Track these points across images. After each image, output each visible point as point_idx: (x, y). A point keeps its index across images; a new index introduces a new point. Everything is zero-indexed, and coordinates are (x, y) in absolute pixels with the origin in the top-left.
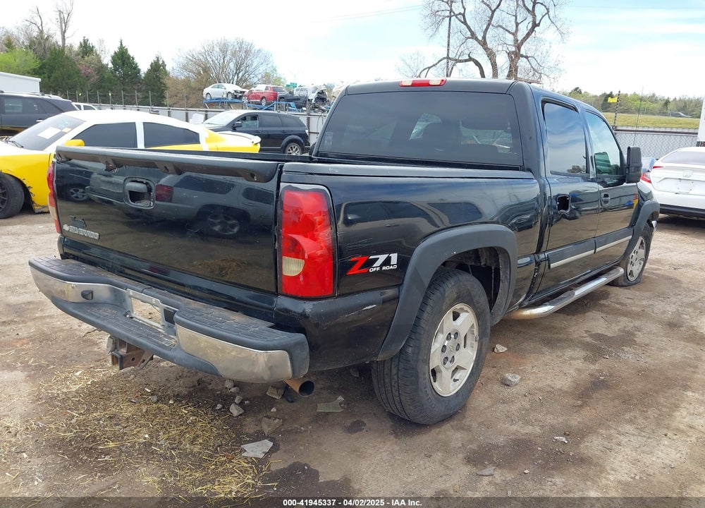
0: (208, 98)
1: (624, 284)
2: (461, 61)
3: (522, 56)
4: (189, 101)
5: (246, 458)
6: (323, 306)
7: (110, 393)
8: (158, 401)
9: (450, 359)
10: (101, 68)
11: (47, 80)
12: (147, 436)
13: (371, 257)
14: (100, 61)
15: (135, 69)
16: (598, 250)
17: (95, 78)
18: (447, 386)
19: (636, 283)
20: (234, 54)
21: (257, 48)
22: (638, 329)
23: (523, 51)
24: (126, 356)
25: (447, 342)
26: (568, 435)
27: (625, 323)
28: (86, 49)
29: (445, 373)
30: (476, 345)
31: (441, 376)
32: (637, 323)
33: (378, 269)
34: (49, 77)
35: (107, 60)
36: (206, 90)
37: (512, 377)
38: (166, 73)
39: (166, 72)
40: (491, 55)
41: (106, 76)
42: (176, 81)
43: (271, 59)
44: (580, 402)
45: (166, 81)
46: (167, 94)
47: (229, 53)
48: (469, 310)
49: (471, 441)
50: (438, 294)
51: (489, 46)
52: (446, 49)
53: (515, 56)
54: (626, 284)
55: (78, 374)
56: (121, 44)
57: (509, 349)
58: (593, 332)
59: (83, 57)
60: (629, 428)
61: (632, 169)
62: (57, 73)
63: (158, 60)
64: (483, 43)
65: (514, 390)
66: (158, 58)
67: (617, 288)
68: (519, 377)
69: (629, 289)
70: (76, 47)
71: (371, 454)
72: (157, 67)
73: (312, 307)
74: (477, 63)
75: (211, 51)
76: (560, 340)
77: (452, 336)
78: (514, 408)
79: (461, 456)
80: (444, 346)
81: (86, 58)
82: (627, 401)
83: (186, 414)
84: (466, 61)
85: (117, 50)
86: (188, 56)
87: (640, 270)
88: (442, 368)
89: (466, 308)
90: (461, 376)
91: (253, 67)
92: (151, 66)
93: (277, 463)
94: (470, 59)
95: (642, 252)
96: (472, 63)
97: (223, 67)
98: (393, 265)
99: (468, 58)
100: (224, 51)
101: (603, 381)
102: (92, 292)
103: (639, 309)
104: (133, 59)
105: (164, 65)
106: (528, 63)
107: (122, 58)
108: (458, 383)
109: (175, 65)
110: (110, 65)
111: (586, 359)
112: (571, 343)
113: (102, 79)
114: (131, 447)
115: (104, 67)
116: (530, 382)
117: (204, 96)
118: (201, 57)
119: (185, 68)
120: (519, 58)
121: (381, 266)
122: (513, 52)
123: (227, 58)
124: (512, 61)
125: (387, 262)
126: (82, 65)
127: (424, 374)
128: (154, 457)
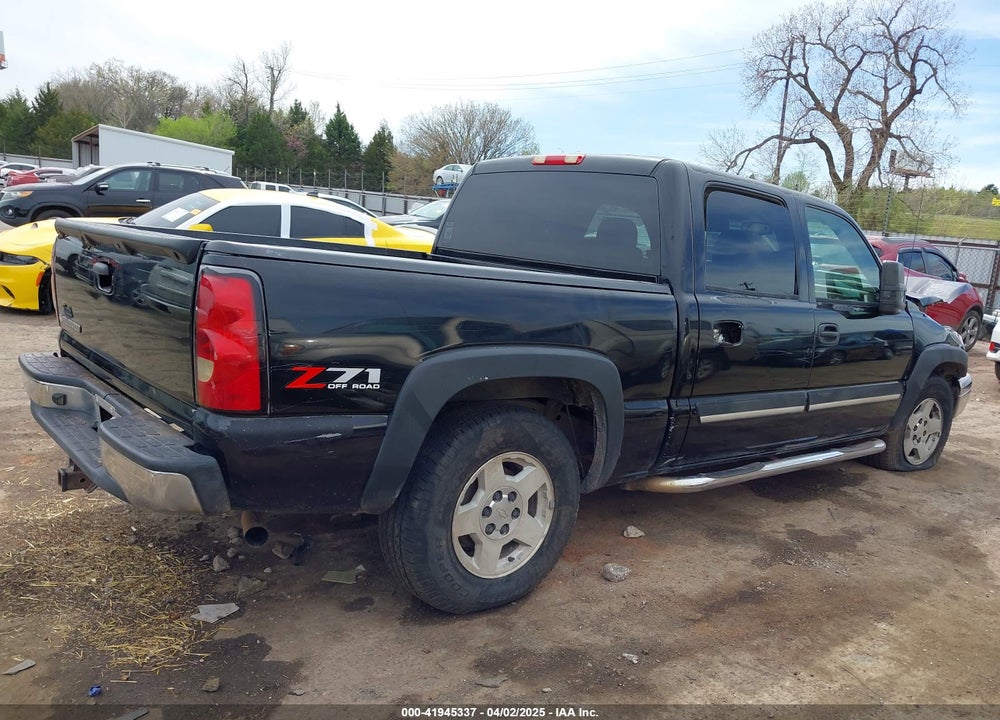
0: (440, 183)
1: (897, 467)
2: (798, 142)
3: (892, 136)
4: (419, 187)
5: (193, 621)
6: (248, 425)
7: (88, 527)
8: (136, 542)
9: (499, 526)
10: (314, 140)
11: (244, 154)
12: (94, 580)
13: (330, 369)
14: (312, 131)
15: (354, 140)
16: (812, 407)
17: (303, 153)
18: (491, 565)
19: (924, 467)
20: (482, 127)
21: (514, 117)
22: (873, 531)
23: (894, 129)
24: (72, 476)
25: (493, 502)
26: (647, 654)
27: (860, 520)
28: (298, 114)
29: (490, 546)
30: (550, 514)
31: (481, 549)
32: (878, 523)
33: (344, 386)
34: (248, 150)
35: (320, 130)
36: (439, 172)
37: (616, 569)
38: (392, 149)
39: (392, 146)
40: (845, 134)
41: (316, 151)
42: (404, 159)
43: (531, 134)
44: (699, 615)
45: (391, 159)
46: (392, 175)
47: (477, 123)
48: (535, 463)
49: (499, 642)
50: (470, 433)
51: (843, 121)
52: (779, 125)
53: (880, 136)
54: (902, 468)
55: (65, 501)
56: (339, 110)
57: (648, 534)
58: (797, 528)
59: (292, 126)
60: (746, 657)
61: (886, 294)
62: (258, 145)
63: (384, 131)
64: (834, 117)
65: (612, 587)
66: (383, 129)
67: (885, 472)
68: (627, 571)
69: (903, 476)
70: (286, 112)
71: (353, 638)
72: (382, 140)
73: (229, 424)
74: (823, 146)
75: (453, 120)
76: (736, 532)
77: (505, 496)
78: (595, 609)
79: (472, 658)
80: (488, 508)
81: (296, 127)
82: (771, 623)
83: (158, 561)
84: (805, 141)
85: (333, 117)
86: (423, 128)
87: (933, 449)
88: (483, 538)
89: (528, 458)
90: (521, 554)
91: (508, 143)
92: (375, 138)
93: (227, 632)
94: (813, 139)
95: (936, 423)
96: (815, 144)
97: (468, 142)
98: (372, 384)
99: (808, 137)
100: (470, 123)
101: (760, 592)
102: (65, 397)
103: (897, 505)
104: (352, 128)
105: (390, 137)
106: (899, 145)
107: (340, 127)
108: (512, 564)
109: (404, 138)
110: (325, 137)
111: (757, 562)
112: (750, 537)
113: (312, 155)
114: (68, 589)
115: (317, 139)
116: (644, 581)
117: (435, 180)
118: (439, 129)
119: (416, 141)
120: (886, 140)
121: (350, 383)
122: (878, 130)
123: (474, 131)
124: (875, 142)
125: (362, 378)
126: (290, 137)
127: (439, 540)
128: (85, 605)
